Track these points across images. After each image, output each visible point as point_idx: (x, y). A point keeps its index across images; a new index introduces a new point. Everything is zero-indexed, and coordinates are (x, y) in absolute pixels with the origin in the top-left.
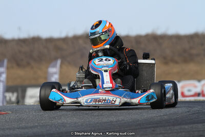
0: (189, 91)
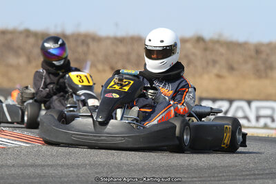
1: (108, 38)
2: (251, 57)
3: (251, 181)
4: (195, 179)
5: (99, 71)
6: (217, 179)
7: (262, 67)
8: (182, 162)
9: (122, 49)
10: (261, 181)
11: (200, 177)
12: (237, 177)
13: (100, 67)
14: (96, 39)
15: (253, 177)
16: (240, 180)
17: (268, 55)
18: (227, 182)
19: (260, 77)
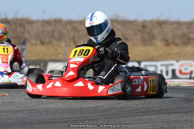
0: (186, 69)
1: (38, 21)
2: (139, 31)
3: (140, 117)
4: (100, 117)
5: (32, 45)
6: (115, 116)
7: (147, 37)
8: (91, 106)
9: (48, 28)
10: (147, 117)
11: (104, 116)
12: (130, 114)
13: (33, 42)
14: (30, 22)
15: (141, 114)
16: (132, 116)
17: (151, 29)
18: (123, 118)
19: (146, 45)
